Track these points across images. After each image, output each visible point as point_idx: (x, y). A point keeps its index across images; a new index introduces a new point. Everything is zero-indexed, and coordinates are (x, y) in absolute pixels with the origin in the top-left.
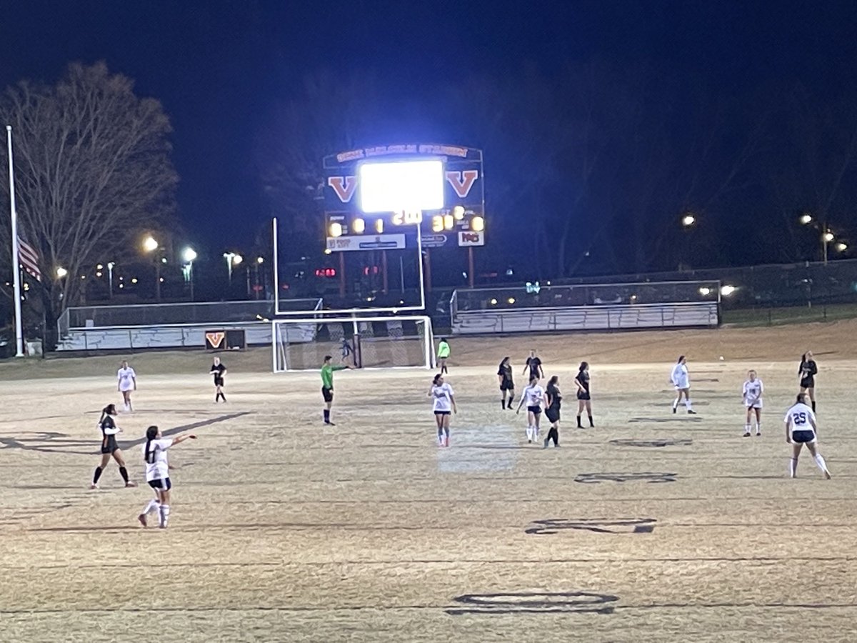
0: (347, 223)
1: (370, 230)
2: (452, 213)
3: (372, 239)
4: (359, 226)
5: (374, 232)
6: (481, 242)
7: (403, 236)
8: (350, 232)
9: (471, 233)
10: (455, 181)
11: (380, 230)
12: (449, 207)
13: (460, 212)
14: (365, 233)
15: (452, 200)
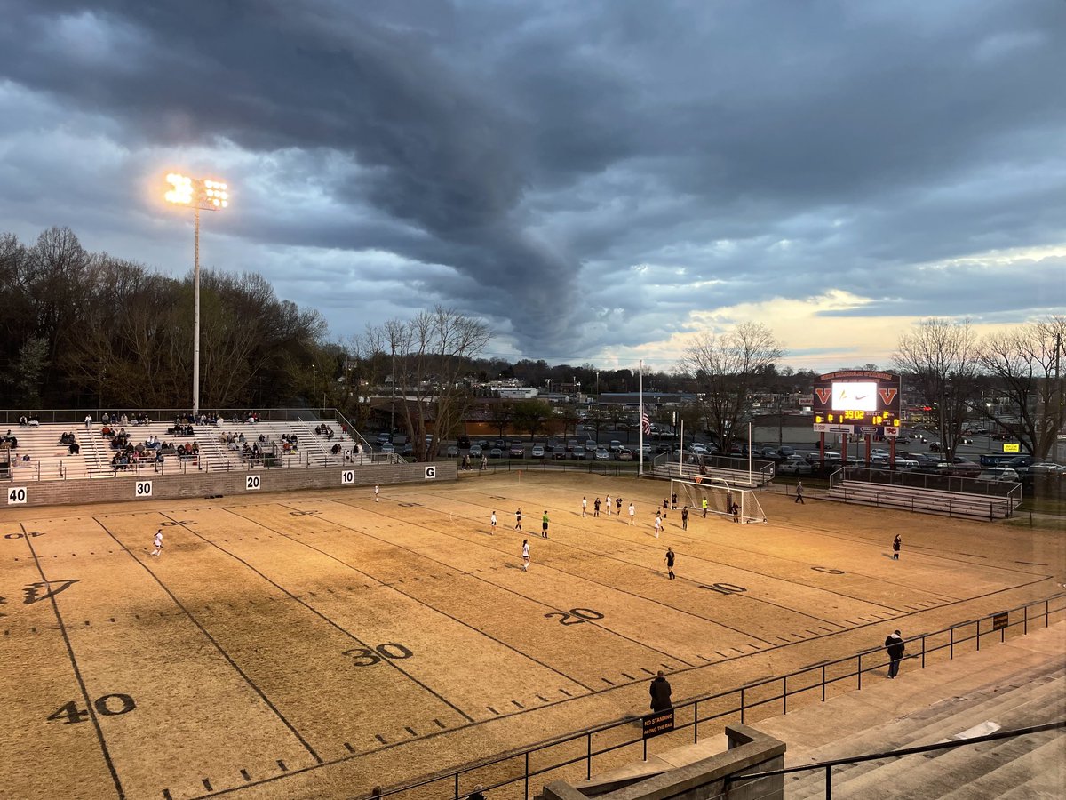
0: (825, 417)
1: (836, 421)
2: (881, 415)
3: (836, 426)
4: (830, 418)
5: (838, 423)
6: (897, 434)
7: (853, 426)
8: (826, 421)
9: (892, 428)
10: (883, 394)
11: (841, 421)
12: (880, 410)
13: (886, 414)
14: (834, 422)
15: (882, 407)
